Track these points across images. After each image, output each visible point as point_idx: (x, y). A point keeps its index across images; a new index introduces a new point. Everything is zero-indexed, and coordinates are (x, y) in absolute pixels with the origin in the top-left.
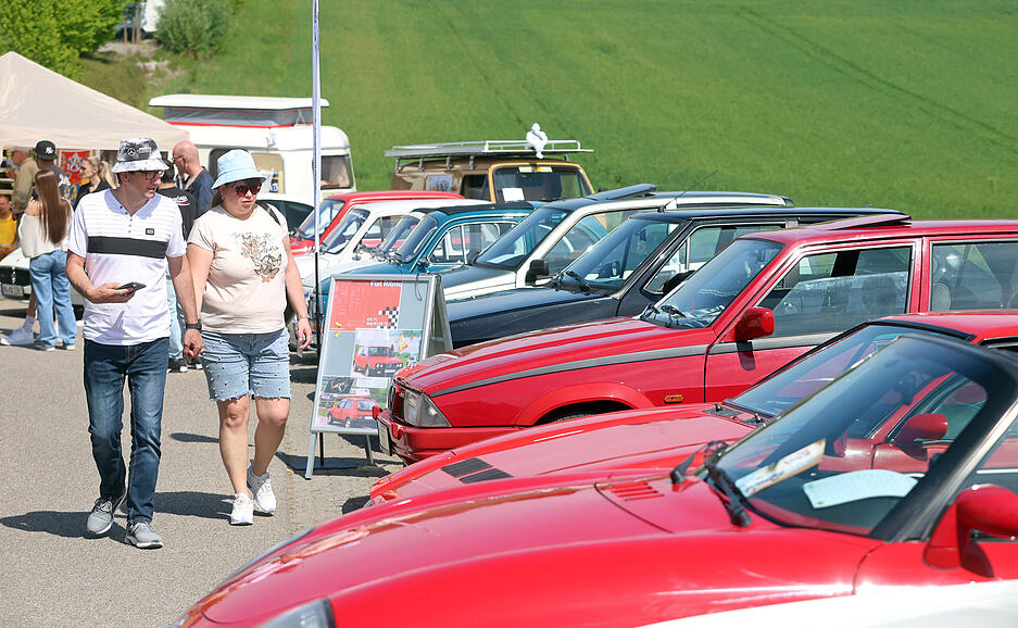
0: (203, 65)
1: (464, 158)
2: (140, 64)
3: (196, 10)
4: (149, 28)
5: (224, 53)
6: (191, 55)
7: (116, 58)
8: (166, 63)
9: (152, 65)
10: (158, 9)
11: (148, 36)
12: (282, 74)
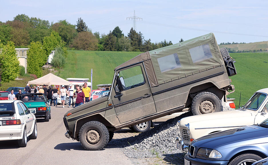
0: (61, 70)
1: (106, 86)
2: (49, 70)
3: (59, 59)
4: (50, 62)
5: (64, 67)
6: (58, 68)
7: (45, 69)
8: (54, 69)
9: (51, 70)
10: (51, 59)
11: (49, 64)
12: (76, 71)
